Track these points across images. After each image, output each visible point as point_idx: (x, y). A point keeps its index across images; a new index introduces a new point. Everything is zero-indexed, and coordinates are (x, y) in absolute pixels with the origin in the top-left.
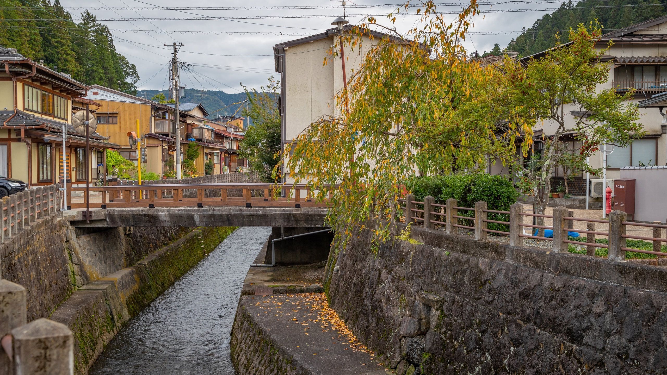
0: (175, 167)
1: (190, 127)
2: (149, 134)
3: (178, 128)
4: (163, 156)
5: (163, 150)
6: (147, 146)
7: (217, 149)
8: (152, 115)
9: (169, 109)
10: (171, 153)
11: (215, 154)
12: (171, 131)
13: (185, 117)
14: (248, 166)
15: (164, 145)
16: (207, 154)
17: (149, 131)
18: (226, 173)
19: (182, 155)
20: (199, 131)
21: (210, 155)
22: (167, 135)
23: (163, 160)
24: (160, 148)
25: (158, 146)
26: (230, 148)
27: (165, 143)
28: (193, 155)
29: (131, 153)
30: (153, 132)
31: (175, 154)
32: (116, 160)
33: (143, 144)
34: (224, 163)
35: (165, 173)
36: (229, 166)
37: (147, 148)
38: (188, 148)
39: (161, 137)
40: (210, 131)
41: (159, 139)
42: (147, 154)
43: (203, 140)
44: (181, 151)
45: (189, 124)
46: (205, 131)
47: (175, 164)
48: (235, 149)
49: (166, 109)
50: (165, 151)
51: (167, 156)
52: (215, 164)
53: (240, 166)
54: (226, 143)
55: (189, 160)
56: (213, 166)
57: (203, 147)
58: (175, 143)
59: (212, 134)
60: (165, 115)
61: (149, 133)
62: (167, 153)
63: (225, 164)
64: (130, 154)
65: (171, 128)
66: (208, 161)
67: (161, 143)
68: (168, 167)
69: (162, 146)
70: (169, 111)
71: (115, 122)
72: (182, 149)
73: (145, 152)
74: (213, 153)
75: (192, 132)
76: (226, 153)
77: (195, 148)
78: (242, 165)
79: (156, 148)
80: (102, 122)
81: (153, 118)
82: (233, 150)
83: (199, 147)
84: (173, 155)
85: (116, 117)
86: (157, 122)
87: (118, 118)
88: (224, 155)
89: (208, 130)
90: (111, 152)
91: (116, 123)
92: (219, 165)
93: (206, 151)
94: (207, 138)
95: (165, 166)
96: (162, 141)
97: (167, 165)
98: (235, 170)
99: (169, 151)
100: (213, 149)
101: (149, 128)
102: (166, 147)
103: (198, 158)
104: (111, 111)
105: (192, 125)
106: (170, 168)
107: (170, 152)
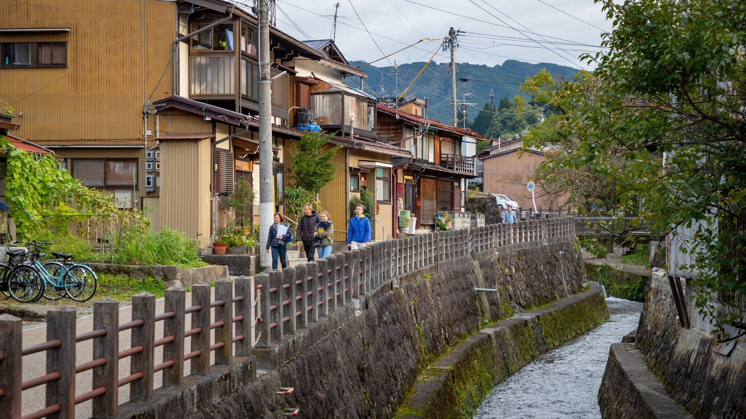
0: (255, 212)
1: (304, 89)
2: (170, 100)
3: (264, 79)
4: (216, 175)
5: (216, 155)
6: (161, 141)
7: (383, 157)
8: (180, 35)
9: (236, 17)
10: (243, 166)
11: (379, 173)
12: (243, 92)
13: (290, 59)
14: (463, 210)
15: (219, 136)
16: (354, 172)
17: (169, 90)
18: (407, 230)
19: (279, 176)
20: (332, 103)
21: (364, 175)
22: (229, 104)
23: (215, 186)
24: (205, 147)
25: (197, 141)
26: (419, 156)
27: (223, 132)
28: (315, 173)
29: (112, 164)
30: (184, 93)
31: (256, 168)
32: (45, 187)
33: (149, 133)
34: (401, 202)
35: (220, 232)
36: (416, 210)
37: (163, 147)
38: (298, 152)
39: (208, 111)
40: (365, 104)
41: (202, 117)
42: (161, 170)
43: (345, 130)
44: (276, 159)
45: (303, 81)
46: (349, 101)
47: (256, 201)
48: (431, 160)
49: (227, 14)
50: (223, 158)
51: (229, 174)
52: (380, 202)
53: (444, 209)
54: (407, 142)
55: (301, 190)
56: (373, 209)
57: (345, 149)
58: (255, 130)
59: (369, 113)
60: (224, 38)
61: (169, 95)
62: (229, 165)
63: (405, 204)
64: (106, 167)
65: (243, 81)
66: (358, 195)
67: (209, 129)
68: (231, 214)
69: (213, 140)
70: (238, 25)
71: (58, 60)
72: (280, 155)
73: (154, 160)
74: (373, 170)
75: (311, 105)
76: (406, 172)
77: (319, 153)
78: (448, 206)
79: (190, 148)
80: (17, 63)
81: (183, 47)
82: (427, 162)
83: (334, 150)
84: (249, 174)
85: (64, 44)
86: (198, 59)
87: (70, 47)
88: (401, 179)
89: (359, 99)
90: (28, 159)
91: (63, 66)
92: (390, 207)
93: (353, 162)
94: (354, 125)
95: (223, 208)
96: (214, 122)
97: (228, 206)
98: (431, 223)
99: (236, 157)
100: (374, 156)
101: (167, 79)
102: (225, 145)
103: (328, 186)
104: (48, 25)
105: (311, 85)
106: (237, 215)
107: (239, 163)
